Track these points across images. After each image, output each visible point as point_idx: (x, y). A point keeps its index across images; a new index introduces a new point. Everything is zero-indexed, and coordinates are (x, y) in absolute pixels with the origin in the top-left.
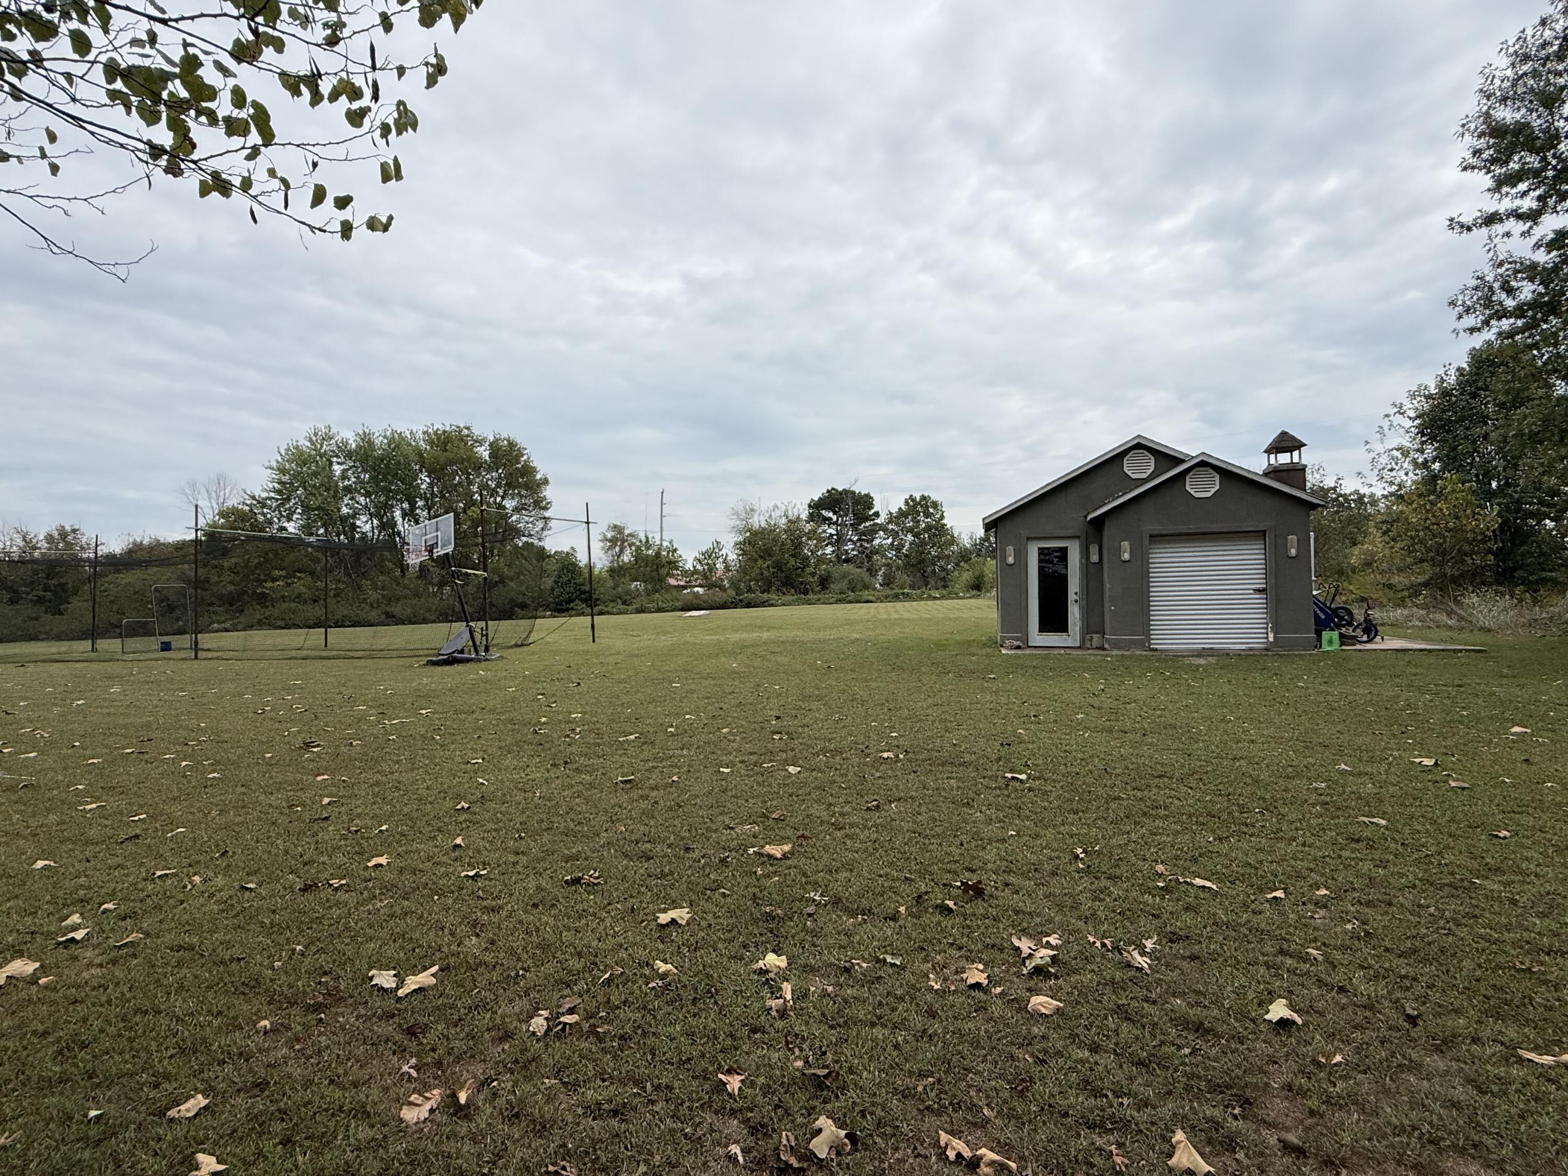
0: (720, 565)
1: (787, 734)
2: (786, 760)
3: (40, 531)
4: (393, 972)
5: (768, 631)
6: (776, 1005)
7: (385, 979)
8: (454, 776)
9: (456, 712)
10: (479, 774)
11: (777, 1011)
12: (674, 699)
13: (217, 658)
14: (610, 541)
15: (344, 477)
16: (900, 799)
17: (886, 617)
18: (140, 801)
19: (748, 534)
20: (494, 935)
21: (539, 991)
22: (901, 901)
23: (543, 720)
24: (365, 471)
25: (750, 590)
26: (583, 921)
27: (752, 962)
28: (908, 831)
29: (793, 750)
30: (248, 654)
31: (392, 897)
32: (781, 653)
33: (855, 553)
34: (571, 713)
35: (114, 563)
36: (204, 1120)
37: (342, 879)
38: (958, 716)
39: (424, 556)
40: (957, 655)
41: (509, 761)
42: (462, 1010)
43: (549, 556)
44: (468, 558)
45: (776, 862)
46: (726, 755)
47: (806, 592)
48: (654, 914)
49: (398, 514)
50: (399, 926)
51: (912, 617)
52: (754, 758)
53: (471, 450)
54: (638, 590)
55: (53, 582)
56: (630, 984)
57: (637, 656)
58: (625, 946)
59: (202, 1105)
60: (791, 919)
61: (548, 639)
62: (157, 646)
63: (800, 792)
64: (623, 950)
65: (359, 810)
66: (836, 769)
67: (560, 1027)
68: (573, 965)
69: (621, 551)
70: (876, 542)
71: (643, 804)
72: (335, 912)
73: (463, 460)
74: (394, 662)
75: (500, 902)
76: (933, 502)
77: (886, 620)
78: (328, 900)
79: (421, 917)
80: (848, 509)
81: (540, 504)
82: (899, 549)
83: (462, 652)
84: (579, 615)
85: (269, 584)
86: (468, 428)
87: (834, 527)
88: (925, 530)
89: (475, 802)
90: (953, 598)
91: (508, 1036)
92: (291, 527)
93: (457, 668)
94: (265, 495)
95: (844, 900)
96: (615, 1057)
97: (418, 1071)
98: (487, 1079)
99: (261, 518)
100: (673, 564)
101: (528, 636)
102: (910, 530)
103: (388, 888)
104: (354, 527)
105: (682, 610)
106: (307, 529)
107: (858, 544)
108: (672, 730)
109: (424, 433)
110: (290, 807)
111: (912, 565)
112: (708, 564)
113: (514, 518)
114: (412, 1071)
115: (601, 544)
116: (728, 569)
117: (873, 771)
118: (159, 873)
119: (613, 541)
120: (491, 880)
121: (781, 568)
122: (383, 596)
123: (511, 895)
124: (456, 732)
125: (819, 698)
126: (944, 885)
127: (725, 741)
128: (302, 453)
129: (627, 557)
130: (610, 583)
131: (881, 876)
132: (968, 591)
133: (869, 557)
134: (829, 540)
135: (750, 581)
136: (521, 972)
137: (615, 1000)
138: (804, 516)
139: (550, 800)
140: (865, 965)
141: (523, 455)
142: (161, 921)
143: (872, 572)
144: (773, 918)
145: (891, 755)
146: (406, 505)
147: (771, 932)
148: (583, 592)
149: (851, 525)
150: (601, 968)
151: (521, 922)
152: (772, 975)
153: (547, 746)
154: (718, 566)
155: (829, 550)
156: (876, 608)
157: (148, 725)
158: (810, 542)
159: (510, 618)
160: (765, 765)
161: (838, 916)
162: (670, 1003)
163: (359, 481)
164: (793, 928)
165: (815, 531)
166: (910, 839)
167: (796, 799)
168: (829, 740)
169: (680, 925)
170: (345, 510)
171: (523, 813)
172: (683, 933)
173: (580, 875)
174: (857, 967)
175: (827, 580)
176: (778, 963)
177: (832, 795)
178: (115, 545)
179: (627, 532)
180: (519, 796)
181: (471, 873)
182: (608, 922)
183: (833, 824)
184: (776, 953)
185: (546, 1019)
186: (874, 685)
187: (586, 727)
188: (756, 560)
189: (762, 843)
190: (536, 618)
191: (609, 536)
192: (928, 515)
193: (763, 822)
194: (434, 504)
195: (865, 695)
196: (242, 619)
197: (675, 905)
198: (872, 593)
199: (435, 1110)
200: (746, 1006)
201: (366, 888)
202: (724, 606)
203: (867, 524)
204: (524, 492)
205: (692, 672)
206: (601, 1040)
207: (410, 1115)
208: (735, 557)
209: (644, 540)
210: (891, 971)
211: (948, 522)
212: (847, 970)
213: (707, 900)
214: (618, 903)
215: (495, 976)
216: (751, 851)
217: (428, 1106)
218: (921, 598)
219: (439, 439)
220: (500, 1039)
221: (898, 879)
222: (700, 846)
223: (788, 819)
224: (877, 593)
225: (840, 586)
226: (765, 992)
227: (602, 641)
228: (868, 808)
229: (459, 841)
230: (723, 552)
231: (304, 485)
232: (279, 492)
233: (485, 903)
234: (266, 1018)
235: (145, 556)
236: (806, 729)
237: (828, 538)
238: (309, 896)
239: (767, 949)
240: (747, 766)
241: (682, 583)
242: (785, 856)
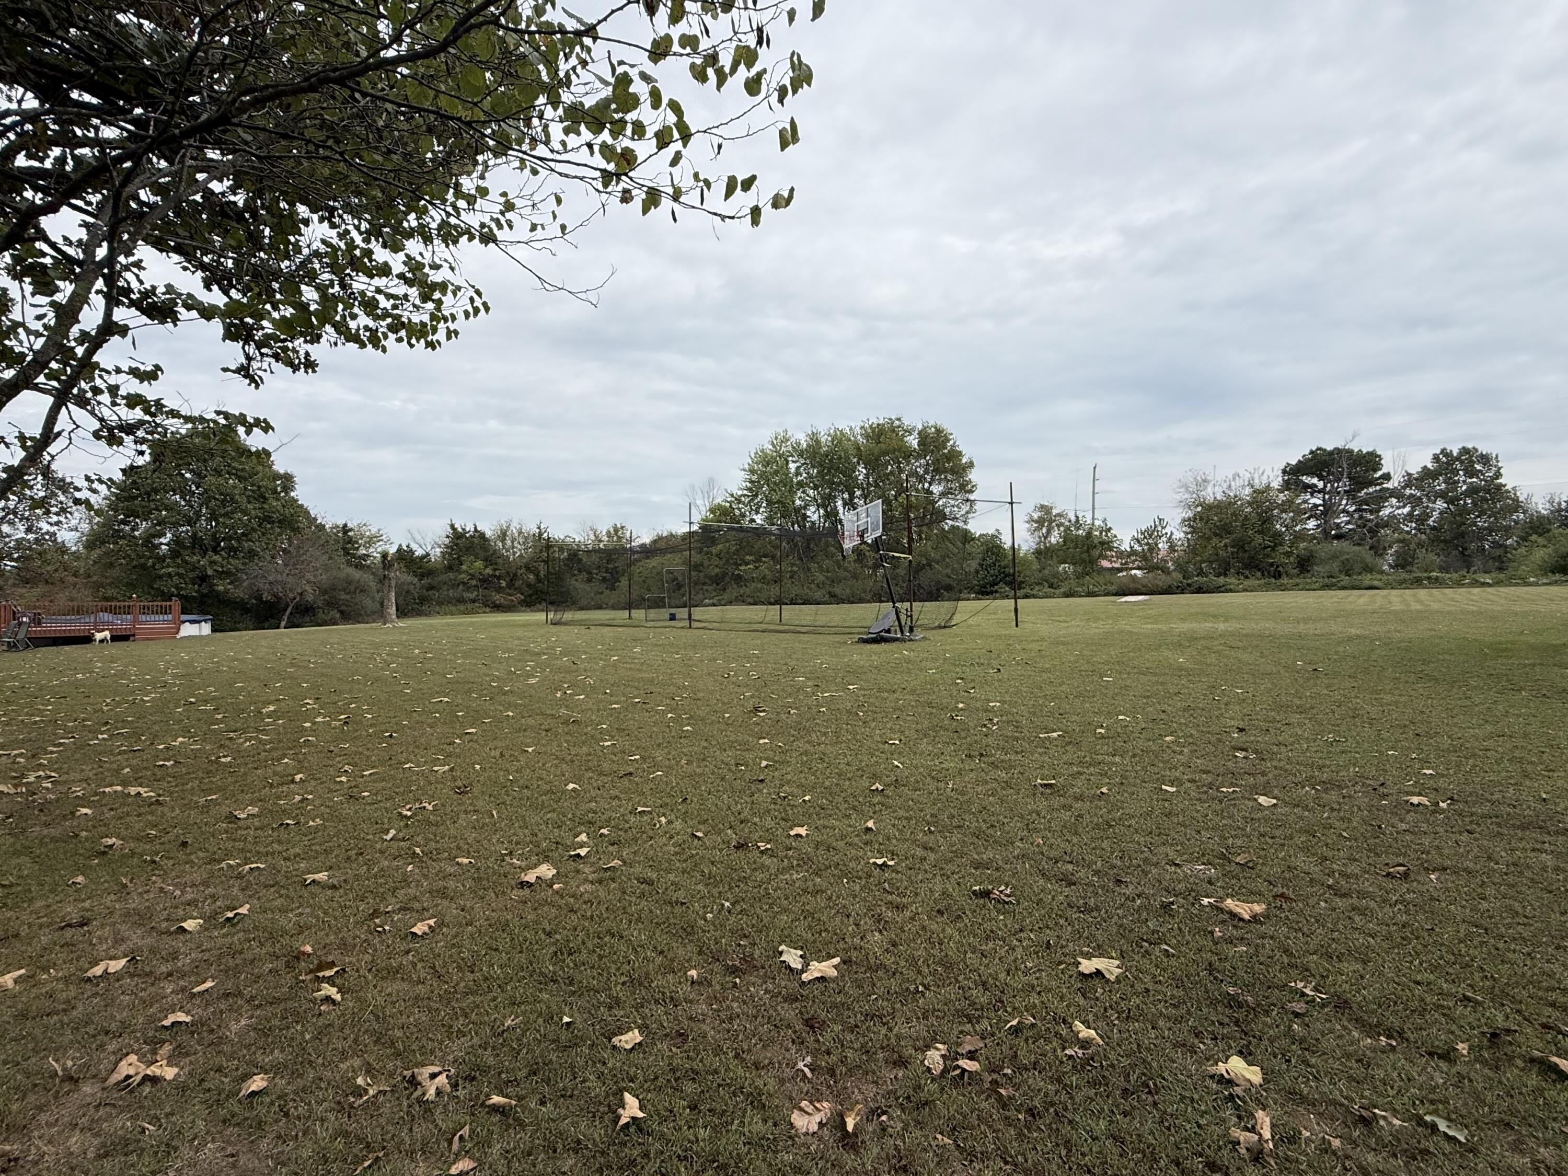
0: (1163, 545)
1: (1256, 752)
2: (1255, 786)
3: (603, 528)
4: (800, 953)
5: (1226, 620)
6: (1246, 1141)
7: (792, 957)
8: (872, 755)
9: (880, 690)
10: (895, 756)
11: (1248, 1149)
12: (1105, 695)
13: (704, 628)
14: (1036, 522)
15: (798, 473)
16: (1445, 869)
17: (1404, 607)
18: (638, 743)
19: (1199, 509)
20: (896, 935)
21: (937, 1017)
22: (1458, 1032)
23: (961, 705)
24: (813, 467)
25: (1201, 573)
26: (991, 945)
27: (1208, 1060)
28: (1464, 921)
29: (1263, 774)
30: (723, 626)
31: (807, 871)
32: (1244, 649)
33: (1350, 527)
34: (989, 701)
35: (647, 551)
36: (638, 1057)
37: (768, 843)
38: (1545, 756)
39: (857, 541)
40: (1534, 665)
41: (924, 745)
42: (859, 1015)
43: (973, 539)
44: (898, 542)
45: (1241, 924)
46: (1170, 769)
47: (1278, 575)
48: (1074, 957)
49: (839, 503)
50: (812, 902)
51: (1448, 609)
52: (1208, 778)
53: (902, 440)
54: (1066, 572)
55: (611, 566)
56: (1042, 1041)
57: (1063, 644)
58: (1038, 989)
59: (638, 1041)
60: (1267, 1013)
61: (970, 622)
62: (667, 616)
63: (1277, 833)
64: (1034, 994)
65: (789, 777)
66: (1332, 809)
67: (958, 1072)
68: (977, 997)
69: (1049, 532)
70: (1386, 512)
71: (1066, 816)
72: (759, 876)
73: (895, 450)
74: (831, 638)
75: (905, 900)
76: (1482, 456)
77: (1403, 611)
78: (755, 862)
79: (830, 898)
80: (1342, 473)
81: (966, 488)
82: (1422, 519)
83: (888, 631)
84: (1003, 598)
85: (742, 568)
86: (899, 419)
87: (1320, 496)
88: (1467, 494)
89: (889, 785)
90: (1517, 585)
91: (901, 1062)
92: (759, 519)
93: (883, 646)
94: (740, 493)
95: (1355, 1006)
96: (1020, 1135)
97: (812, 1070)
98: (878, 1108)
99: (737, 512)
100: (1106, 545)
101: (951, 618)
102: (1442, 495)
103: (804, 861)
104: (805, 517)
105: (1117, 594)
106: (770, 519)
107: (1356, 516)
108: (1102, 731)
109: (862, 428)
110: (737, 765)
111: (1445, 541)
112: (1148, 544)
113: (941, 503)
114: (806, 1070)
115: (1027, 525)
116: (1172, 548)
117: (1395, 820)
118: (640, 809)
119: (1040, 522)
120: (898, 872)
121: (1243, 547)
122: (827, 578)
123: (917, 894)
124: (878, 710)
125: (1301, 710)
126: (1545, 1026)
127: (1169, 751)
128: (766, 455)
129: (1055, 538)
130: (1036, 566)
131: (1418, 983)
132: (1545, 575)
133: (1373, 532)
134: (1313, 512)
135: (1202, 562)
136: (921, 988)
137: (1025, 1058)
138: (1276, 483)
139: (963, 794)
140: (1397, 1122)
141: (949, 440)
142: (635, 853)
143: (1378, 550)
144: (1240, 1006)
145: (1424, 800)
146: (846, 496)
147: (1237, 1023)
148: (1008, 575)
149: (1345, 492)
150: (1009, 1009)
151: (924, 928)
152: (1238, 1090)
153: (963, 734)
154: (1160, 546)
155: (1312, 524)
156: (1384, 597)
157: (652, 681)
158: (1284, 515)
159: (936, 600)
160: (1224, 790)
161: (1344, 1028)
162: (1094, 1084)
163: (810, 476)
164: (1270, 1027)
165: (1290, 502)
166: (1468, 934)
167: (1269, 841)
168: (1320, 768)
169: (1108, 981)
170: (798, 502)
171: (934, 804)
172: (1110, 991)
173: (990, 887)
174: (1382, 1122)
175: (1308, 560)
176: (1248, 1076)
177: (1327, 845)
178: (644, 537)
179: (1054, 512)
180: (932, 786)
181: (880, 862)
182: (1019, 951)
183: (1329, 887)
184: (1245, 1058)
185: (943, 1056)
186: (1388, 698)
187: (1004, 718)
188: (1209, 539)
189: (1221, 893)
190: (959, 599)
191: (1036, 516)
192: (1471, 473)
193: (1223, 865)
194: (869, 493)
195: (1374, 712)
196: (726, 596)
197: (1100, 951)
198: (1379, 577)
199: (825, 1125)
200: (1199, 1126)
201: (786, 857)
202: (1168, 591)
203: (1371, 490)
204: (949, 477)
205: (1128, 666)
206: (1004, 1106)
207: (800, 1121)
208: (1182, 535)
209: (1073, 519)
210: (1448, 1148)
211: (1508, 480)
212: (1365, 1121)
213: (1144, 956)
214: (1031, 931)
215: (894, 984)
216: (1206, 901)
217: (817, 1118)
218: (1459, 584)
219: (873, 432)
220: (895, 1063)
221: (1450, 994)
222: (1134, 880)
223: (1259, 867)
224: (1385, 578)
225: (1327, 567)
226: (1229, 1113)
227: (1026, 625)
228: (1388, 874)
229: (870, 824)
230: (1168, 530)
231: (768, 481)
232: (750, 489)
233: (890, 898)
234: (695, 967)
235: (662, 545)
236: (1283, 749)
237: (1311, 509)
238: (741, 854)
239: (1230, 1047)
240: (1198, 787)
241: (1117, 565)
242: (1255, 918)
